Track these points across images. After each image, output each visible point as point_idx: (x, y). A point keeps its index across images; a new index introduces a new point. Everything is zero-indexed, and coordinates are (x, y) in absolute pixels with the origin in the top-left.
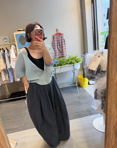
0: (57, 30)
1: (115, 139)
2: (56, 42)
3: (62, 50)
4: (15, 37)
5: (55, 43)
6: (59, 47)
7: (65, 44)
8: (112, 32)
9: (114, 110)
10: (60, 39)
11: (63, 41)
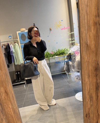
1: (90, 103)
4: (18, 35)
8: (81, 28)
9: (87, 80)
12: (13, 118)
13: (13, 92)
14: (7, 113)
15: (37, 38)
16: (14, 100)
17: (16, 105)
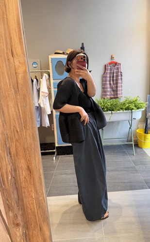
0: (112, 58)
2: (108, 75)
3: (117, 87)
4: (50, 61)
5: (106, 76)
6: (112, 82)
7: (121, 79)
10: (116, 71)
11: (120, 74)
12: (36, 216)
13: (41, 171)
14: (25, 206)
15: (82, 71)
16: (41, 184)
17: (43, 195)
